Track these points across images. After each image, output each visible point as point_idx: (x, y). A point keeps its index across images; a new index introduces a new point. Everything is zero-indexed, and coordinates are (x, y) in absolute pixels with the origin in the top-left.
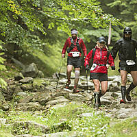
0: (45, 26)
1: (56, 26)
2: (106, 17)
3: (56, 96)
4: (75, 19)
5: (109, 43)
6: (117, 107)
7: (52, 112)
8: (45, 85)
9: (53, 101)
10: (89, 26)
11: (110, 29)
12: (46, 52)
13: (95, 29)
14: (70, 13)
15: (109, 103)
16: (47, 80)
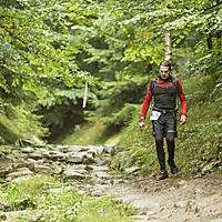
0: (9, 83)
1: (22, 83)
2: (82, 75)
3: (18, 167)
4: (45, 76)
5: (84, 105)
6: (91, 183)
7: (13, 186)
8: (6, 154)
9: (15, 173)
10: (61, 84)
11: (86, 88)
12: (9, 114)
13: (68, 88)
14: (39, 69)
15: (82, 178)
16: (9, 148)
